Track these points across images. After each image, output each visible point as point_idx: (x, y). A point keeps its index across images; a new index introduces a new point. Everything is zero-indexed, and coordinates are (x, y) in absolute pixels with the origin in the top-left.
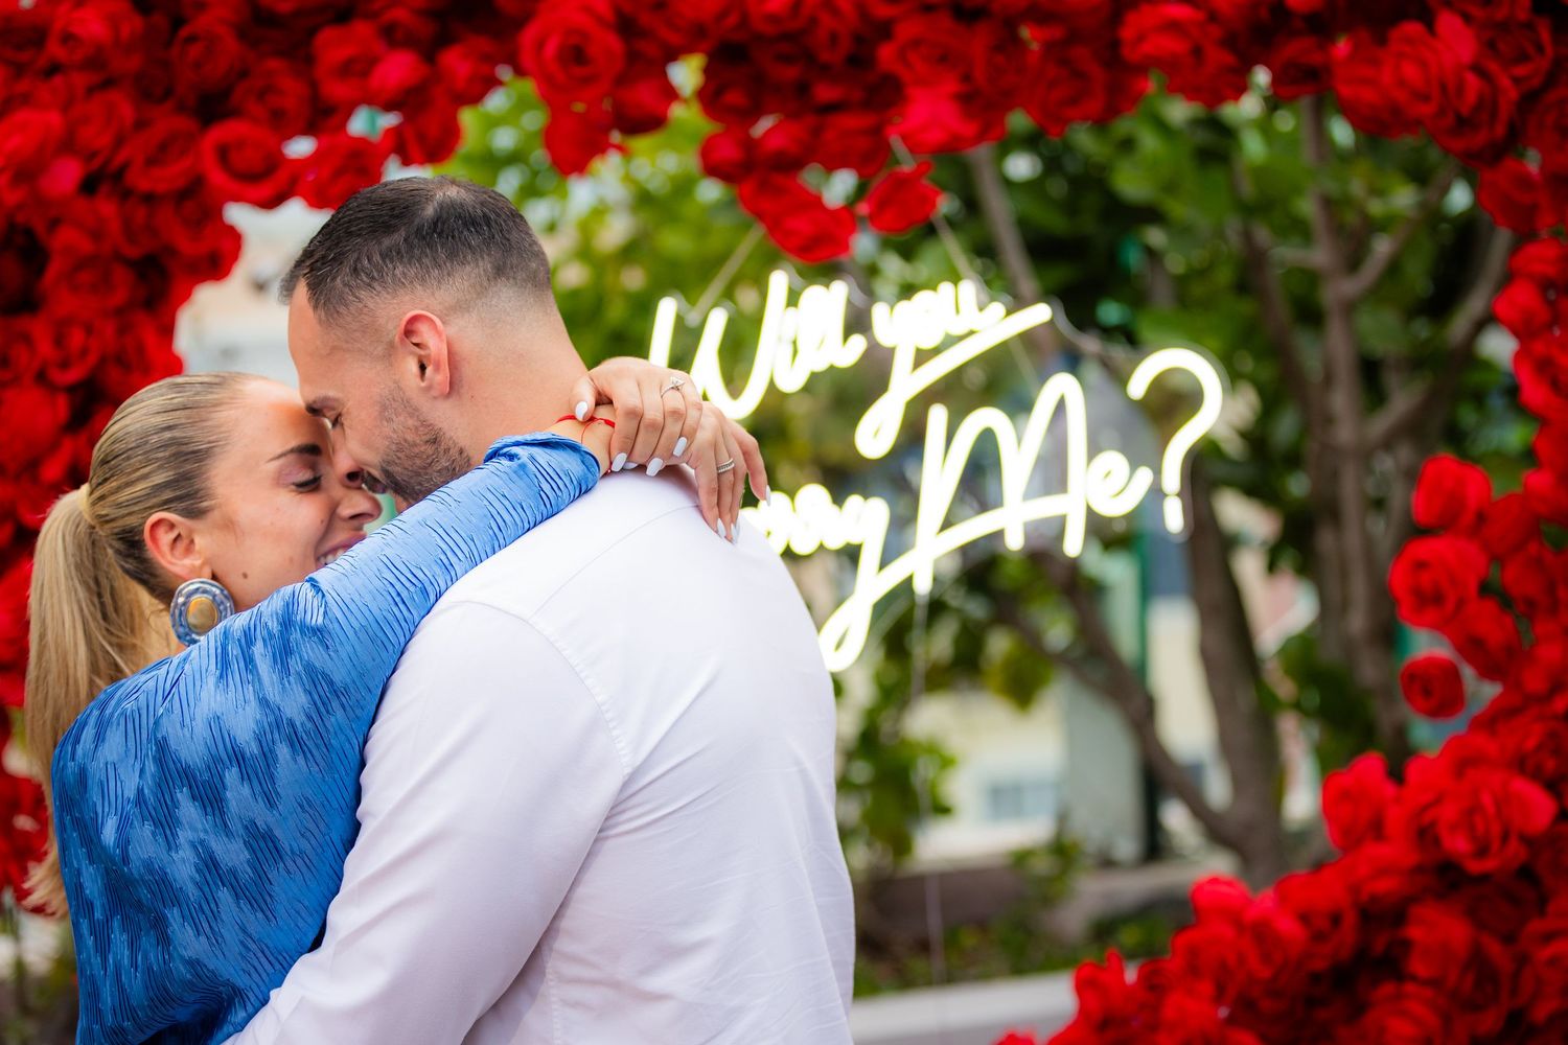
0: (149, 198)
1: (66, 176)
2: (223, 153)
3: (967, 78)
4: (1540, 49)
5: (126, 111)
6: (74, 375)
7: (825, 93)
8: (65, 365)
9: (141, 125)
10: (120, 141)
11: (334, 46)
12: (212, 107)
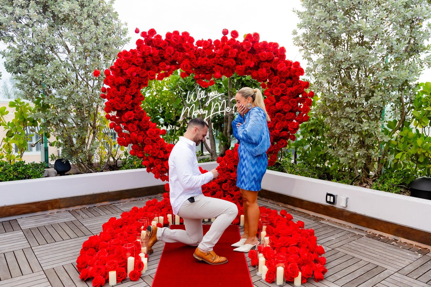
0: (141, 77)
1: (135, 74)
2: (149, 73)
3: (221, 71)
4: (270, 72)
5: (140, 69)
6: (133, 94)
7: (207, 72)
8: (132, 93)
9: (141, 70)
10: (139, 72)
11: (161, 64)
12: (148, 69)
